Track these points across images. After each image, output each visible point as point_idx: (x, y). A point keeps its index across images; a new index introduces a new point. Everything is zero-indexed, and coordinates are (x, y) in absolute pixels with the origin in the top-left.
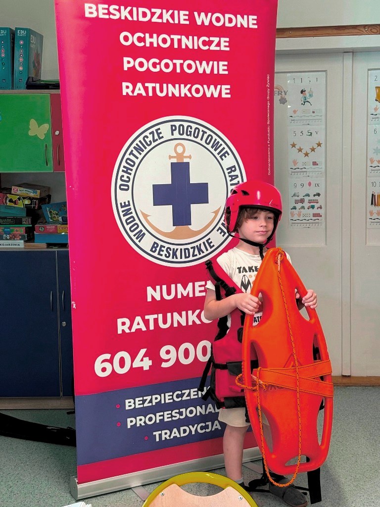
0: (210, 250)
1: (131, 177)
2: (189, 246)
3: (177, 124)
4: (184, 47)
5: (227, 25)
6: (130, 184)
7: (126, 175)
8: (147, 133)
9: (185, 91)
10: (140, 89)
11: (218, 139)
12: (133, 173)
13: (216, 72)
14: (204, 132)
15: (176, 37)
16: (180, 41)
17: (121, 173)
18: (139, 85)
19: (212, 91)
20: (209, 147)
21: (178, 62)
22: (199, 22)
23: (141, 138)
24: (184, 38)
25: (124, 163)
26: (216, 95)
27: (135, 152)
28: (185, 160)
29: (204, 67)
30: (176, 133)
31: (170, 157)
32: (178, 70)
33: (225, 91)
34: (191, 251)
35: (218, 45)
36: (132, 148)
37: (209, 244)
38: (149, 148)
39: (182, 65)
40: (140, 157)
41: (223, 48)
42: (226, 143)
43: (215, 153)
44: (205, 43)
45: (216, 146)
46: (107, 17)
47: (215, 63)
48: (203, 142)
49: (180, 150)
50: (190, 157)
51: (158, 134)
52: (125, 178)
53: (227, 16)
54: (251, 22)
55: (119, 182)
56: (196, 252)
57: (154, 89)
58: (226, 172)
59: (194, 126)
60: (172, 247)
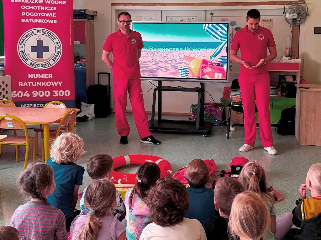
0: (50, 65)
1: (24, 44)
2: (42, 64)
3: (39, 30)
4: (41, 9)
5: (56, 3)
6: (23, 46)
7: (22, 43)
8: (29, 32)
9: (42, 21)
12: (24, 43)
13: (52, 16)
14: (48, 32)
15: (39, 7)
17: (20, 43)
18: (27, 19)
20: (50, 36)
21: (40, 13)
22: (47, 3)
23: (27, 34)
25: (21, 40)
26: (52, 22)
28: (42, 40)
29: (48, 15)
30: (39, 33)
31: (37, 39)
33: (55, 21)
36: (24, 36)
37: (49, 64)
38: (30, 36)
39: (41, 14)
40: (27, 39)
41: (54, 10)
42: (55, 35)
43: (52, 38)
44: (48, 8)
45: (52, 36)
46: (17, 2)
47: (52, 14)
48: (48, 35)
49: (40, 37)
50: (43, 39)
51: (33, 33)
54: (64, 3)
55: (20, 45)
56: (45, 66)
57: (32, 20)
59: (45, 31)
60: (37, 64)
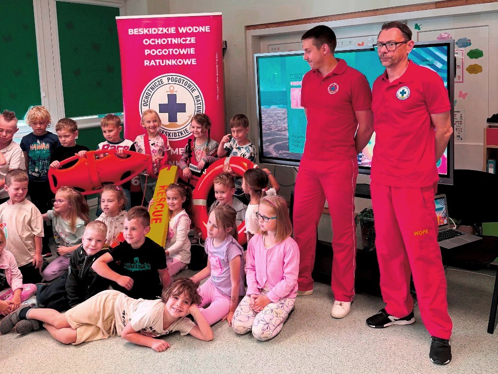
0: (187, 134)
1: (149, 100)
2: (176, 132)
3: (171, 77)
4: (173, 43)
5: (195, 31)
6: (148, 103)
7: (146, 99)
8: (156, 81)
9: (174, 62)
10: (153, 63)
11: (191, 83)
12: (150, 98)
13: (189, 53)
14: (184, 80)
15: (169, 39)
16: (171, 41)
17: (144, 99)
18: (152, 61)
19: (187, 62)
20: (186, 87)
22: (181, 32)
23: (153, 84)
24: (173, 40)
25: (145, 94)
26: (189, 63)
27: (150, 90)
28: (174, 93)
29: (183, 51)
30: (170, 81)
31: (167, 92)
32: (171, 53)
33: (193, 61)
34: (177, 134)
35: (190, 41)
36: (149, 88)
37: (186, 131)
38: (157, 88)
39: (172, 51)
40: (153, 92)
41: (192, 42)
42: (194, 85)
43: (189, 90)
44: (183, 41)
45: (189, 86)
46: (138, 34)
47: (189, 49)
48: (183, 85)
49: (172, 88)
50: (176, 91)
52: (146, 101)
53: (194, 27)
54: (207, 29)
55: (143, 103)
56: (180, 134)
57: (159, 62)
58: (195, 98)
59: (178, 78)
